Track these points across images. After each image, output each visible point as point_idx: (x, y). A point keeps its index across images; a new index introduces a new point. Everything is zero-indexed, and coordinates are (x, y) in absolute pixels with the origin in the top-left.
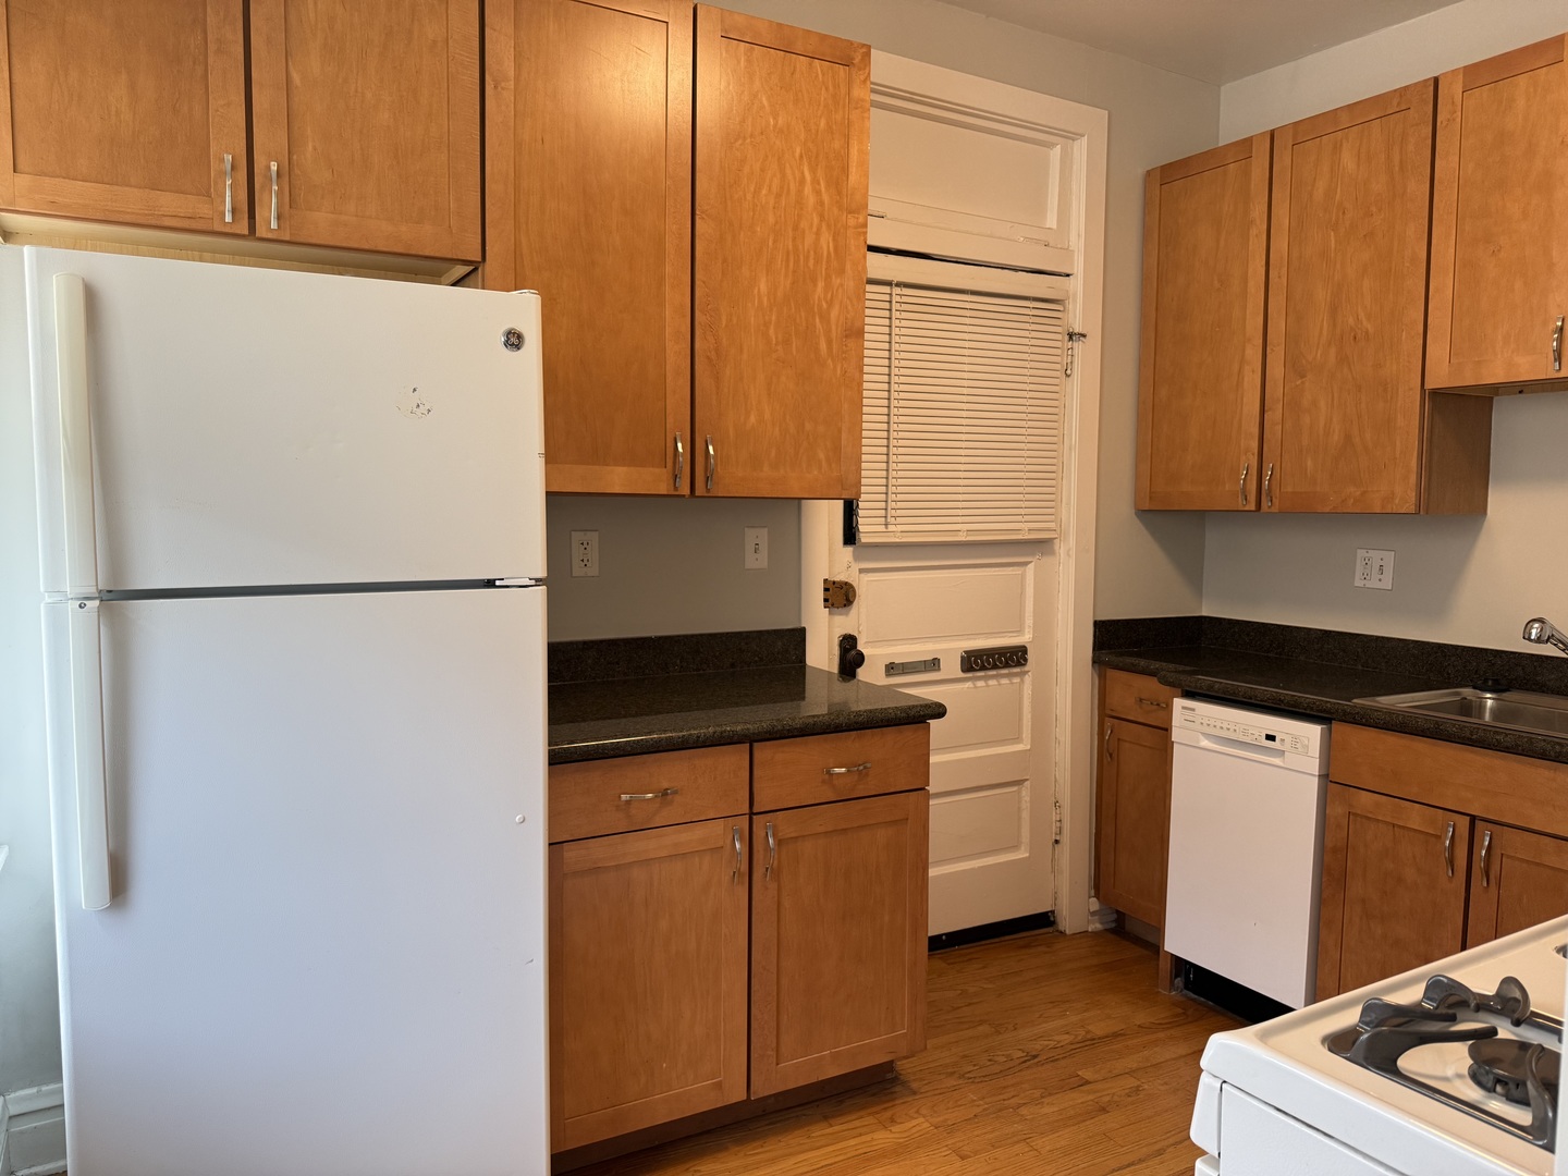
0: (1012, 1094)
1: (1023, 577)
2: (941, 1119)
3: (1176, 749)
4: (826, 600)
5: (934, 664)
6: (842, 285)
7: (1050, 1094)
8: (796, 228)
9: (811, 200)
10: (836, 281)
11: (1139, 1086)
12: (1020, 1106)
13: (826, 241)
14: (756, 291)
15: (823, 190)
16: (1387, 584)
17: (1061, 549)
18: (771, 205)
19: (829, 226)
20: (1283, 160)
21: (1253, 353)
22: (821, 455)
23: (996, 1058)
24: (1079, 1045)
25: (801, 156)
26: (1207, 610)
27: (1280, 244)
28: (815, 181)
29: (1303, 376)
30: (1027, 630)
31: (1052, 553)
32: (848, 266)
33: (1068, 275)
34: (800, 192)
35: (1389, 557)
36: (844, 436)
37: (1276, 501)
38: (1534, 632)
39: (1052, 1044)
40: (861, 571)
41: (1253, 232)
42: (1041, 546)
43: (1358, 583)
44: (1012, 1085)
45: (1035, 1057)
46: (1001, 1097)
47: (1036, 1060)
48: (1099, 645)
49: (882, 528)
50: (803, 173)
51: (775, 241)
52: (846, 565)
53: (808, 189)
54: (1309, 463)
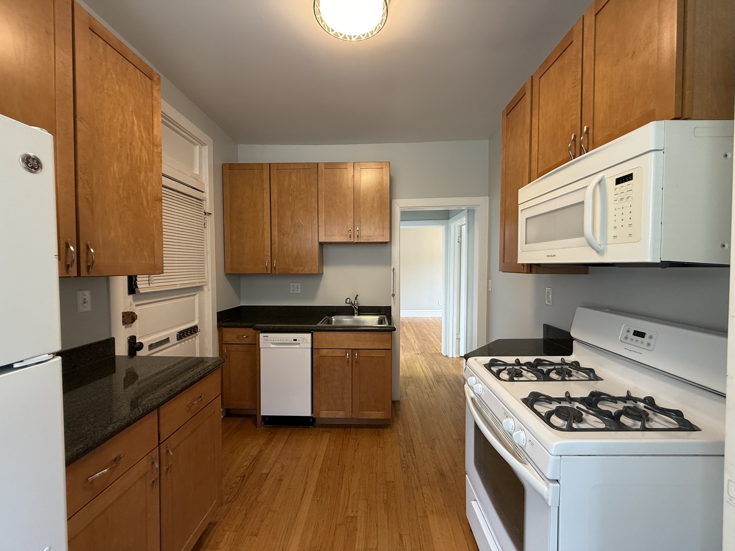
0: (249, 496)
1: (194, 300)
2: (235, 526)
3: (262, 350)
4: (123, 322)
5: (167, 340)
6: (152, 177)
7: (261, 487)
8: (131, 144)
9: (137, 134)
10: (150, 174)
11: (282, 465)
12: (256, 499)
13: (144, 155)
14: (112, 169)
15: (142, 130)
16: (299, 291)
17: (205, 288)
18: (119, 129)
19: (145, 148)
20: (274, 173)
21: (267, 227)
22: (146, 254)
23: (233, 486)
24: (254, 462)
25: (132, 111)
26: (243, 304)
27: (275, 197)
28: (139, 126)
29: (284, 235)
30: (196, 319)
31: (203, 290)
32: (155, 169)
33: (203, 192)
34: (132, 127)
35: (299, 285)
36: (155, 245)
37: (277, 271)
38: (348, 301)
39: (245, 467)
40: (137, 305)
41: (265, 191)
42: (199, 288)
43: (291, 292)
44: (247, 493)
45: (244, 476)
46: (247, 500)
47: (246, 477)
48: (219, 320)
49: (148, 286)
50: (133, 119)
51: (121, 147)
52: (129, 304)
53: (136, 128)
54: (287, 260)
